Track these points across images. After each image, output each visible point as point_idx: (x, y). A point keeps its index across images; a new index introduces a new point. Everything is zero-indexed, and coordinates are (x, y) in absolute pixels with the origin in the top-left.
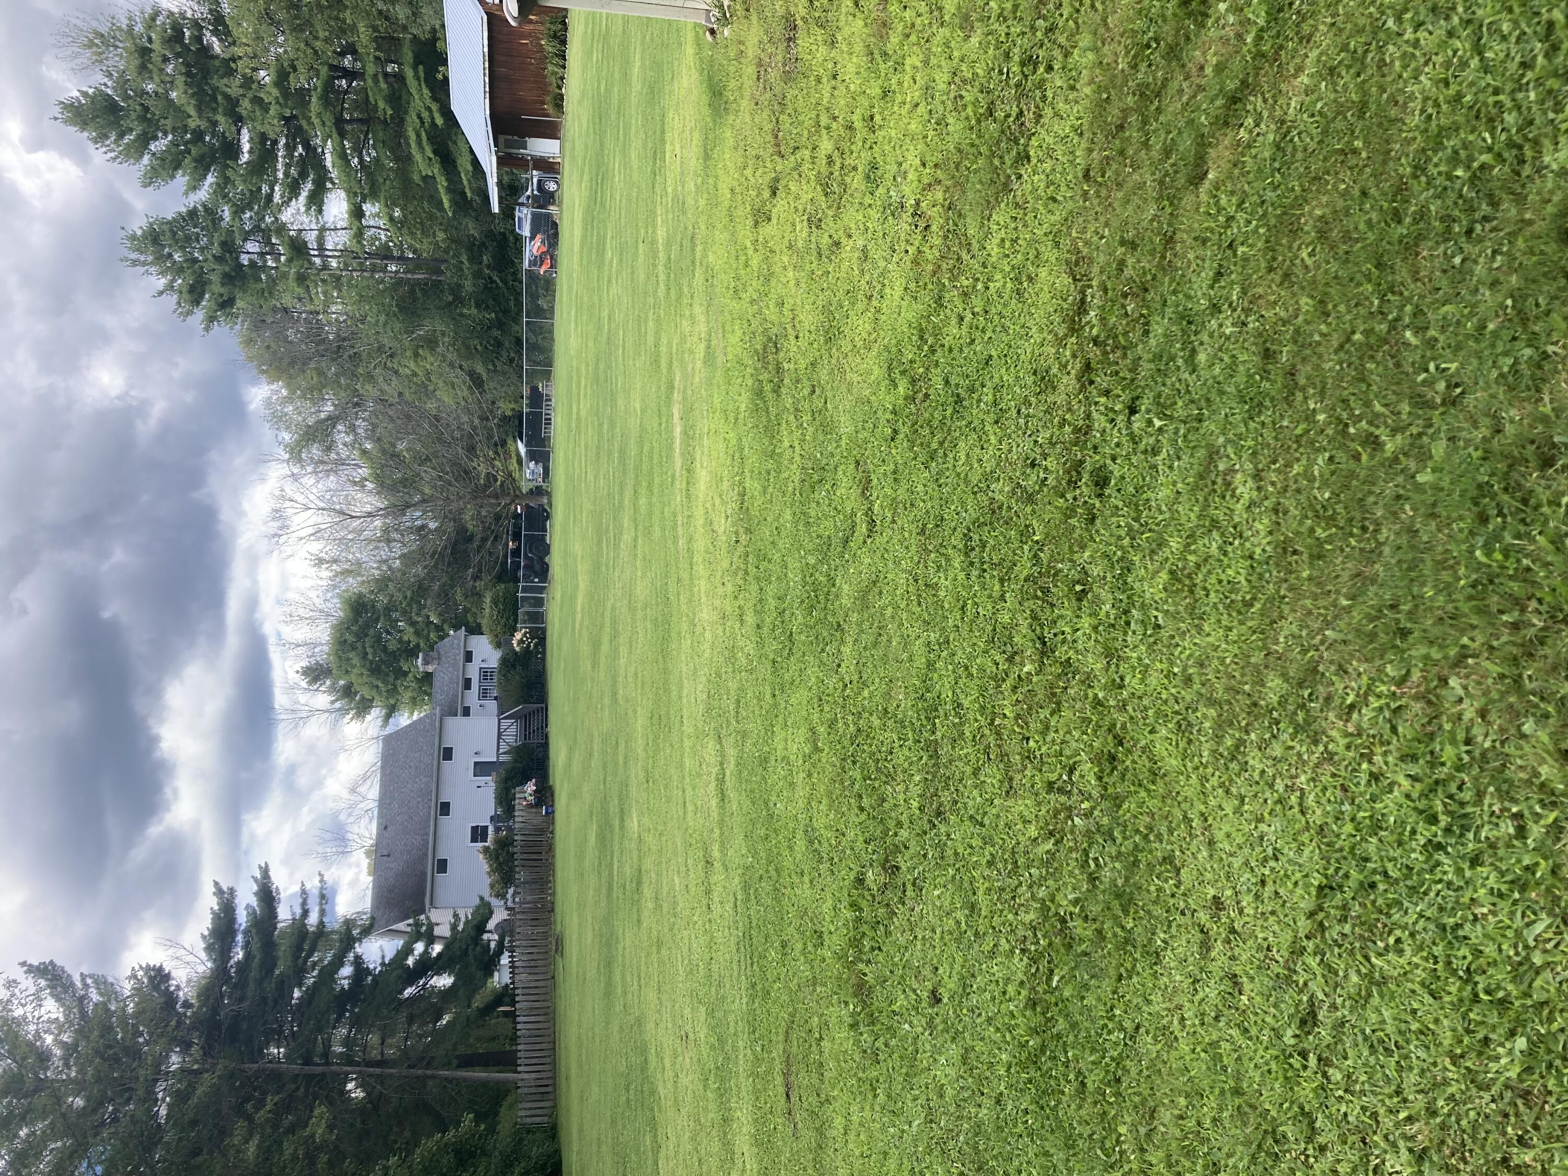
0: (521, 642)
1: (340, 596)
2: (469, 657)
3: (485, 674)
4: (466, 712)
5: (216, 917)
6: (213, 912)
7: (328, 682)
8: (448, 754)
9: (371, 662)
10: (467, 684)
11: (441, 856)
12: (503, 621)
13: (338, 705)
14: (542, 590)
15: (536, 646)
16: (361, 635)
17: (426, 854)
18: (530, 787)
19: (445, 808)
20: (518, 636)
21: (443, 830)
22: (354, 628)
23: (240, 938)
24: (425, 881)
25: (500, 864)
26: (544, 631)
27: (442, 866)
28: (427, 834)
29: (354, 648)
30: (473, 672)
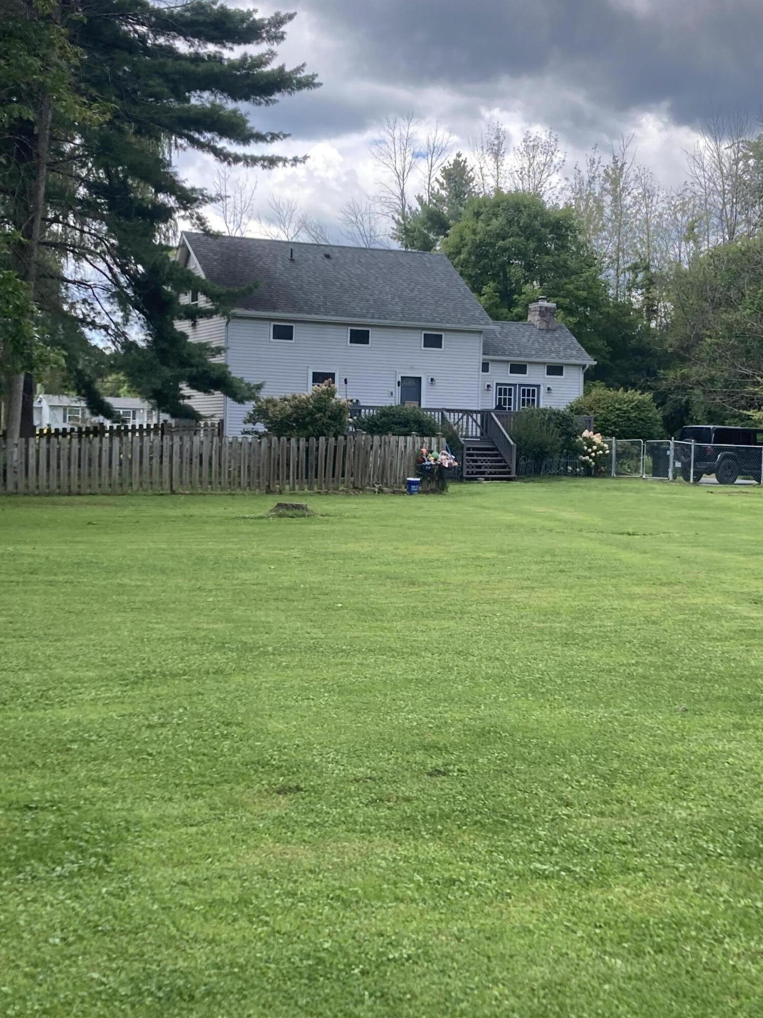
0: (591, 443)
1: (568, 206)
2: (555, 370)
3: (530, 393)
4: (485, 367)
5: (245, 17)
6: (250, 14)
7: (443, 193)
8: (433, 341)
9: (492, 245)
10: (518, 368)
11: (297, 330)
12: (612, 417)
13: (416, 205)
14: (684, 472)
15: (585, 463)
16: (528, 232)
17: (301, 311)
18: (446, 460)
19: (360, 337)
20: (597, 438)
21: (331, 331)
22: (537, 223)
23: (211, 48)
24: (265, 309)
25: (311, 414)
26: (606, 474)
27: (283, 333)
28: (327, 313)
29: (510, 222)
30: (535, 376)
